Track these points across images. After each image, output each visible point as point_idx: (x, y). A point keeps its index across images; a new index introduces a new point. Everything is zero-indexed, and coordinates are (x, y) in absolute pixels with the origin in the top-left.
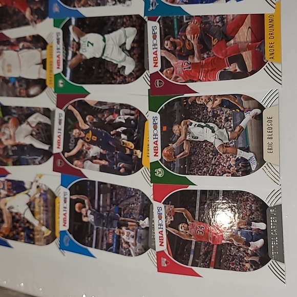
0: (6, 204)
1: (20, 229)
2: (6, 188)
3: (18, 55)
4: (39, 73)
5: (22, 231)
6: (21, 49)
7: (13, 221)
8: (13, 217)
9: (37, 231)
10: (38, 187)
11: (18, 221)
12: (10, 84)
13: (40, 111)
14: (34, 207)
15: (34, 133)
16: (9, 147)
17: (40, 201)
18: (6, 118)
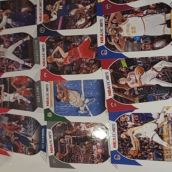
0: (133, 133)
1: (148, 150)
2: (133, 120)
3: (142, 19)
4: (164, 31)
5: (151, 151)
6: (144, 15)
7: (141, 145)
8: (141, 142)
9: (166, 150)
10: (166, 116)
11: (146, 144)
12: (135, 42)
13: (165, 59)
14: (162, 132)
15: (160, 76)
16: (136, 89)
17: (168, 127)
18: (131, 68)
